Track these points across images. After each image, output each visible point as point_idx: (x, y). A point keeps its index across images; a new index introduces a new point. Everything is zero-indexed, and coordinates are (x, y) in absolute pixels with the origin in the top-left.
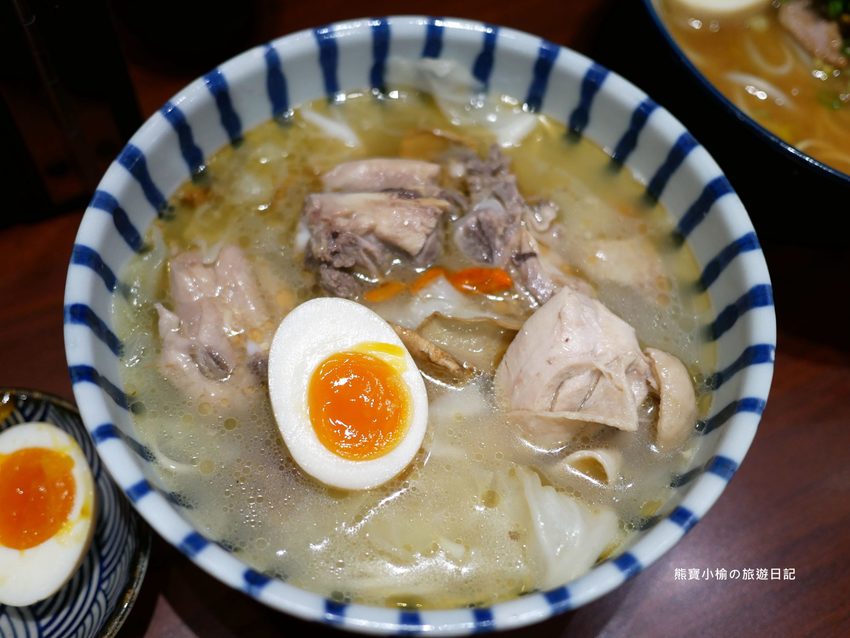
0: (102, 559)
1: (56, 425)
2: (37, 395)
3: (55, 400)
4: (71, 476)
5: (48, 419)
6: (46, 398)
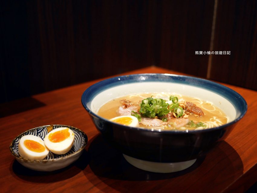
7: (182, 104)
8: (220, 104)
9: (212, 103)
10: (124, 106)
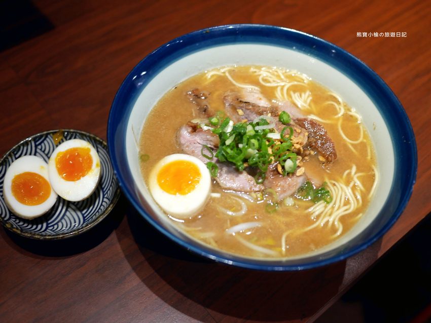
0: (103, 189)
1: (80, 138)
2: (72, 130)
3: (79, 131)
4: (91, 156)
5: (77, 137)
6: (75, 131)
7: (297, 143)
8: (375, 129)
9: (359, 117)
10: (190, 129)
